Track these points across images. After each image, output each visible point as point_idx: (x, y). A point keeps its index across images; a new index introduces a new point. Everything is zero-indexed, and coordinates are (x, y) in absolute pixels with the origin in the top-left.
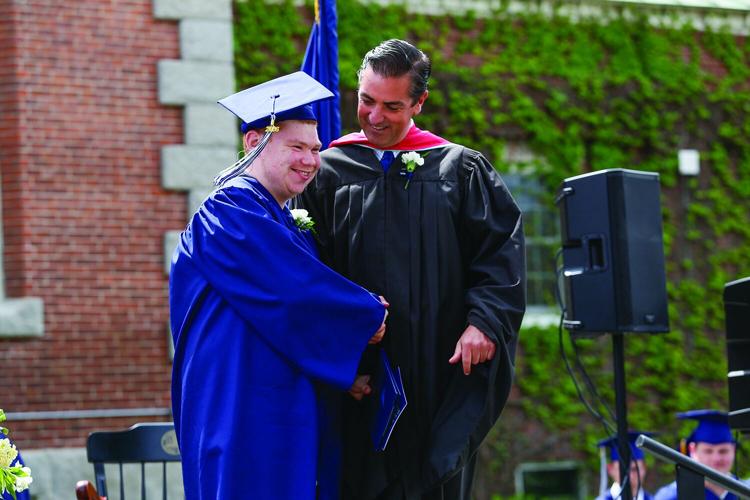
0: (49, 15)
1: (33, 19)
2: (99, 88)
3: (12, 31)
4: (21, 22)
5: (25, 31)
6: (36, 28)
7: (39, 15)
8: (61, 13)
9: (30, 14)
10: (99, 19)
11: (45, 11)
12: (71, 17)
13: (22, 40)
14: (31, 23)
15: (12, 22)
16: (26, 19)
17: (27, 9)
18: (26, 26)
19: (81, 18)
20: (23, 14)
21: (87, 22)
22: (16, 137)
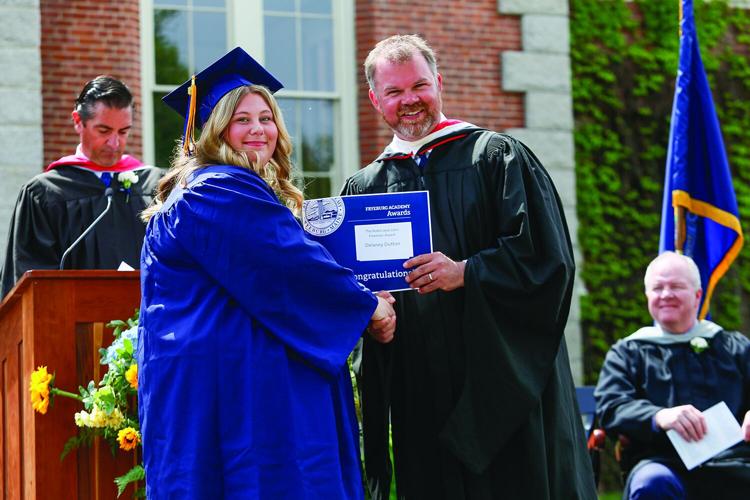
0: (404, 12)
1: (391, 15)
2: (448, 77)
3: (372, 26)
4: (380, 18)
5: (384, 26)
6: (393, 23)
7: (396, 11)
8: (416, 9)
9: (387, 11)
10: (450, 15)
11: (400, 8)
12: (424, 13)
13: (380, 34)
14: (389, 18)
15: (371, 18)
16: (385, 15)
17: (385, 6)
18: (384, 22)
19: (433, 13)
20: (382, 10)
21: (439, 17)
22: (375, 121)
